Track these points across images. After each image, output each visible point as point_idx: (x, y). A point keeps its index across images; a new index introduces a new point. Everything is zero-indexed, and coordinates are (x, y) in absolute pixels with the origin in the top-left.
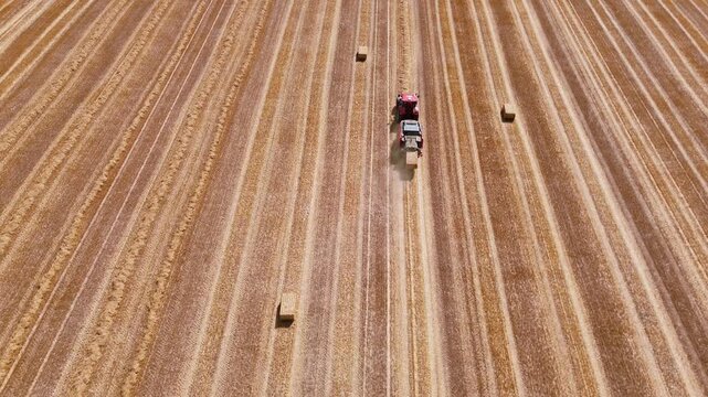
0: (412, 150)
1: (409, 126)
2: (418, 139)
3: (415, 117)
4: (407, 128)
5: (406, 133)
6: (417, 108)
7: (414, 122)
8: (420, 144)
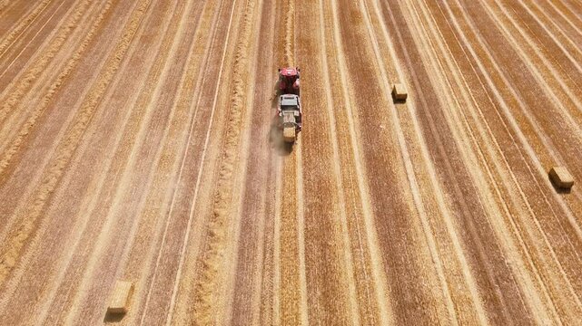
0: (290, 125)
1: (288, 100)
2: (297, 113)
3: (295, 91)
4: (286, 102)
5: (284, 107)
6: (298, 82)
7: (294, 96)
8: (298, 119)
